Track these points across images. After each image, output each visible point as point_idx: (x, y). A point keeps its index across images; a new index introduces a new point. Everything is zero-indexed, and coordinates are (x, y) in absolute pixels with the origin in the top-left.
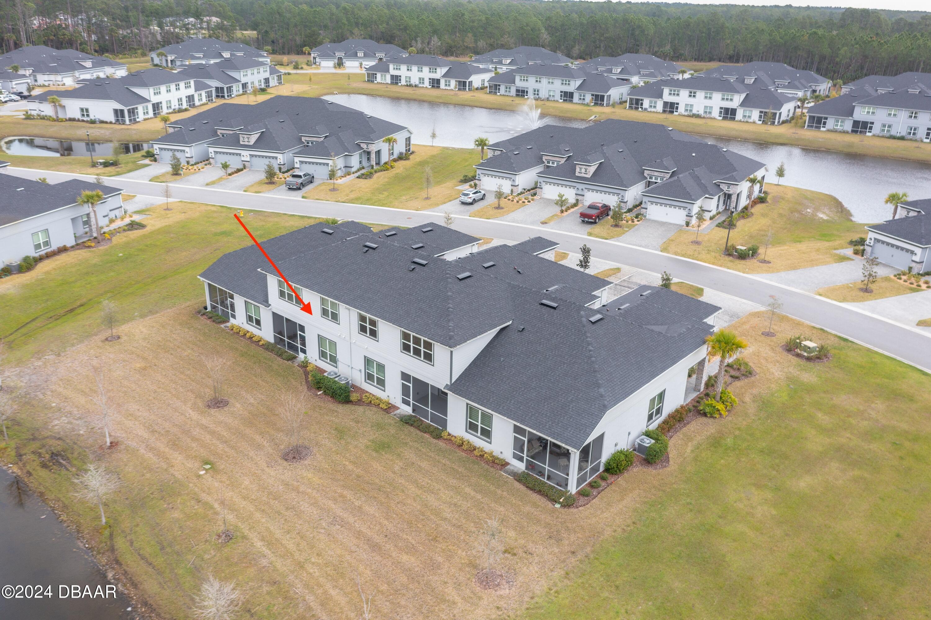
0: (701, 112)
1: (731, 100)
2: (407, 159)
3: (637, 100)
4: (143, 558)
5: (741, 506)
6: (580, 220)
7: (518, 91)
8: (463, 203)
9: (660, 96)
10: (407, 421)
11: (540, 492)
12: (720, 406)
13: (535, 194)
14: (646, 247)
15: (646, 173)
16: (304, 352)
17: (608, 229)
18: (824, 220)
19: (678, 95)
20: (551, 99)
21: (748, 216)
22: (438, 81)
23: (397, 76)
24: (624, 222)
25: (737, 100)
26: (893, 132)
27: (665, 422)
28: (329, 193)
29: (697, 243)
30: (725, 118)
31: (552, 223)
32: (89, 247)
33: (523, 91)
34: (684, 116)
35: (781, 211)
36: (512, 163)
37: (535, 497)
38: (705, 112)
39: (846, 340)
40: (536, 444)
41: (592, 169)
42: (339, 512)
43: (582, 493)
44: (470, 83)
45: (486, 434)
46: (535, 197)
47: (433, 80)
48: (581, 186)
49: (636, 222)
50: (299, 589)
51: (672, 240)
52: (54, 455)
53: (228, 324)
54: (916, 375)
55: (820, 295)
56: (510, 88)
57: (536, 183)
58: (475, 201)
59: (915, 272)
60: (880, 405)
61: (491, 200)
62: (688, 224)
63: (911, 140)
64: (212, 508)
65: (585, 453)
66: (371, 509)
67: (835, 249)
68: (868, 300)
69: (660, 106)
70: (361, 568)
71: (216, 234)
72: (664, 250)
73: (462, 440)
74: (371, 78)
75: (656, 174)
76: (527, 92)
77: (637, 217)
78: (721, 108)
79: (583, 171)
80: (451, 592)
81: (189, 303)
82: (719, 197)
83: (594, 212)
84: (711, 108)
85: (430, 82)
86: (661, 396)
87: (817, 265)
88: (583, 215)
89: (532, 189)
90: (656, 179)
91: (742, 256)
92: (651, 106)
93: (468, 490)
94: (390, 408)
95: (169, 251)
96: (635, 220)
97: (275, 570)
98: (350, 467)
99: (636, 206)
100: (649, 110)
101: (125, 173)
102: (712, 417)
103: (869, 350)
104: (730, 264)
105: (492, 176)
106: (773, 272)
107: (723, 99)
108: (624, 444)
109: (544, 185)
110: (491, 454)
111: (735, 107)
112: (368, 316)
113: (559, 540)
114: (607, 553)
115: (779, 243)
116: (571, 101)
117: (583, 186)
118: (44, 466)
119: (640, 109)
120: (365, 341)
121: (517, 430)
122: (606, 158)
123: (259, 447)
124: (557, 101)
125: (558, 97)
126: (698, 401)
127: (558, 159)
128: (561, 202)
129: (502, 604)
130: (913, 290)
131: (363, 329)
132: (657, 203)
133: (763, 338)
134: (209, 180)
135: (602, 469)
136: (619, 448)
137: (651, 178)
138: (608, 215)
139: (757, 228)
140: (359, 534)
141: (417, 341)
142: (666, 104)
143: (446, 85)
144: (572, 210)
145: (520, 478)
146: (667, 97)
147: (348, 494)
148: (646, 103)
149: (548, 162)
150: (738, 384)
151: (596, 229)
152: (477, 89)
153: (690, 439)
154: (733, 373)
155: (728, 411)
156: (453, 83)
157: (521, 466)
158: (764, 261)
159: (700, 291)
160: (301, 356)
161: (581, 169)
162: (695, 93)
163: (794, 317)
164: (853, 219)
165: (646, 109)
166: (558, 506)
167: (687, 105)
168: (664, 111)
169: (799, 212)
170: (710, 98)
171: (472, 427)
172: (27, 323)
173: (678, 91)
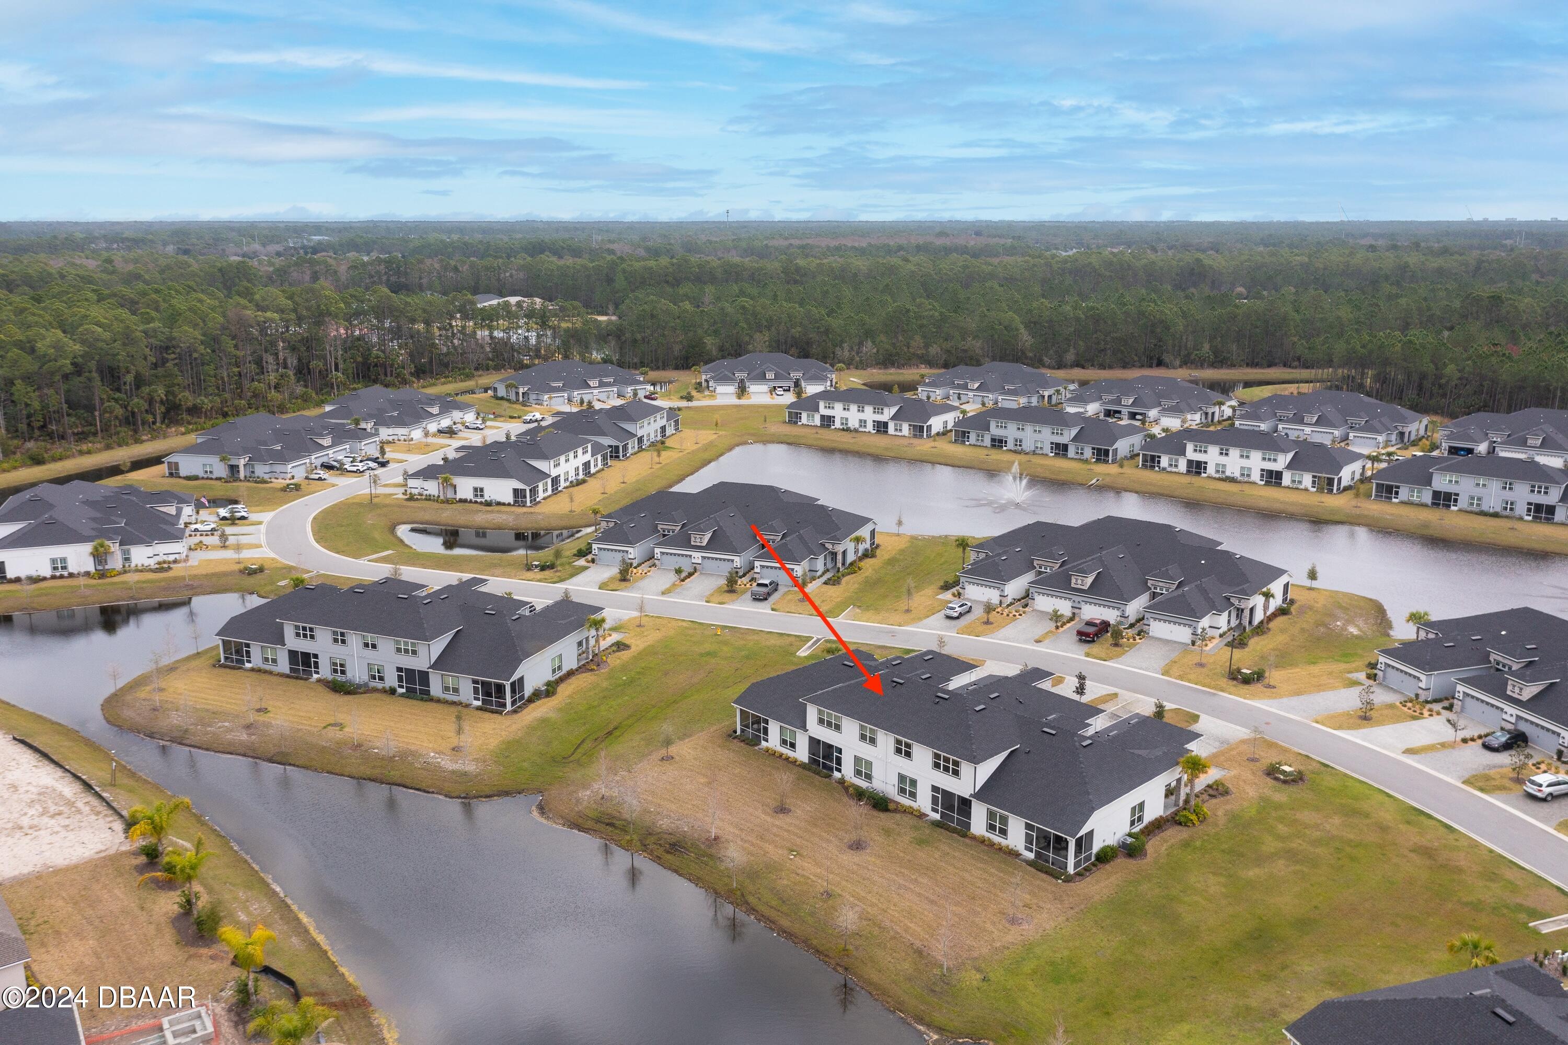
0: (1237, 474)
1: (1275, 460)
2: (873, 556)
3: (1153, 457)
4: (772, 907)
5: (1199, 886)
6: (1077, 638)
7: (993, 440)
8: (949, 617)
9: (1183, 453)
10: (936, 824)
11: (1046, 873)
12: (1193, 817)
13: (1026, 605)
14: (1146, 669)
15: (1150, 583)
16: (839, 770)
17: (1108, 649)
18: (1353, 636)
19: (1205, 452)
20: (1039, 451)
21: (1263, 633)
22: (885, 425)
23: (829, 417)
24: (1125, 640)
25: (1281, 461)
26: (1485, 508)
27: (1146, 827)
28: (800, 604)
29: (1201, 665)
30: (1268, 483)
31: (1046, 642)
32: (592, 670)
33: (1001, 441)
34: (1215, 478)
35: (1305, 626)
36: (1000, 571)
37: (1044, 876)
38: (1243, 475)
39: (1327, 766)
40: (1042, 841)
41: (1090, 580)
42: (901, 882)
43: (1078, 874)
44: (929, 427)
45: (1003, 832)
46: (1026, 609)
47: (879, 422)
48: (1077, 599)
49: (1138, 641)
50: (888, 923)
51: (1175, 662)
52: (673, 845)
53: (760, 747)
54: (1381, 797)
55: (1317, 722)
56: (982, 436)
57: (1027, 591)
58: (961, 615)
59: (1422, 699)
60: (1337, 820)
61: (978, 612)
62: (1193, 643)
63: (1507, 517)
64: (809, 878)
65: (1079, 843)
66: (924, 880)
67: (1349, 672)
68: (1364, 727)
69: (1182, 466)
70: (926, 913)
71: (701, 655)
72: (1166, 672)
73: (983, 837)
74: (794, 418)
75: (1161, 584)
76: (1006, 442)
77: (1139, 634)
78: (1262, 470)
79: (1079, 582)
80: (989, 926)
81: (715, 728)
82: (1230, 613)
83: (1091, 630)
84: (1250, 469)
85: (874, 426)
86: (1141, 806)
87: (1324, 691)
88: (1080, 633)
89: (1023, 598)
90: (1161, 590)
91: (1247, 681)
92: (1171, 465)
93: (993, 870)
94: (922, 816)
95: (666, 674)
96: (1137, 638)
97: (868, 913)
98: (902, 855)
99: (1139, 621)
100: (1169, 469)
101: (568, 579)
102: (1186, 825)
103: (1345, 775)
104: (1232, 689)
105: (978, 585)
106: (1275, 698)
107: (1264, 459)
108: (1112, 841)
109: (1036, 596)
110: (1008, 847)
111: (1280, 470)
112: (904, 740)
113: (1062, 902)
114: (1096, 909)
115: (1291, 665)
116: (1065, 456)
117: (1080, 599)
118: (668, 852)
119: (1157, 468)
120: (901, 761)
121: (1028, 827)
122: (1104, 566)
123: (828, 841)
124: (1047, 455)
125: (1047, 449)
126: (1176, 813)
127: (1051, 564)
128: (1056, 617)
129: (1024, 933)
130: (1414, 718)
131: (898, 751)
132: (1160, 620)
133: (1247, 762)
134: (664, 588)
135: (1093, 859)
136: (1106, 844)
137: (1155, 588)
138: (1108, 632)
139: (1271, 646)
140: (919, 895)
141: (947, 760)
142: (1190, 462)
143: (896, 430)
144: (1068, 625)
145: (1030, 863)
146: (1191, 453)
147: (906, 872)
148: (1165, 461)
149: (1040, 568)
150: (1214, 801)
151: (1095, 648)
152: (938, 434)
153: (1166, 841)
154: (1211, 792)
155: (1201, 822)
156: (906, 429)
157: (1031, 856)
158: (1269, 686)
159: (1195, 718)
160: (837, 775)
161: (1077, 580)
162: (1227, 450)
163: (1283, 744)
164: (1392, 633)
165: (1164, 469)
166: (1060, 881)
167: (1217, 465)
168: (1189, 472)
169: (1325, 625)
170: (1248, 457)
171: (991, 827)
172: (580, 745)
173: (1206, 447)
